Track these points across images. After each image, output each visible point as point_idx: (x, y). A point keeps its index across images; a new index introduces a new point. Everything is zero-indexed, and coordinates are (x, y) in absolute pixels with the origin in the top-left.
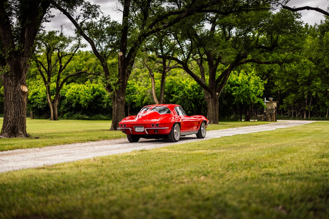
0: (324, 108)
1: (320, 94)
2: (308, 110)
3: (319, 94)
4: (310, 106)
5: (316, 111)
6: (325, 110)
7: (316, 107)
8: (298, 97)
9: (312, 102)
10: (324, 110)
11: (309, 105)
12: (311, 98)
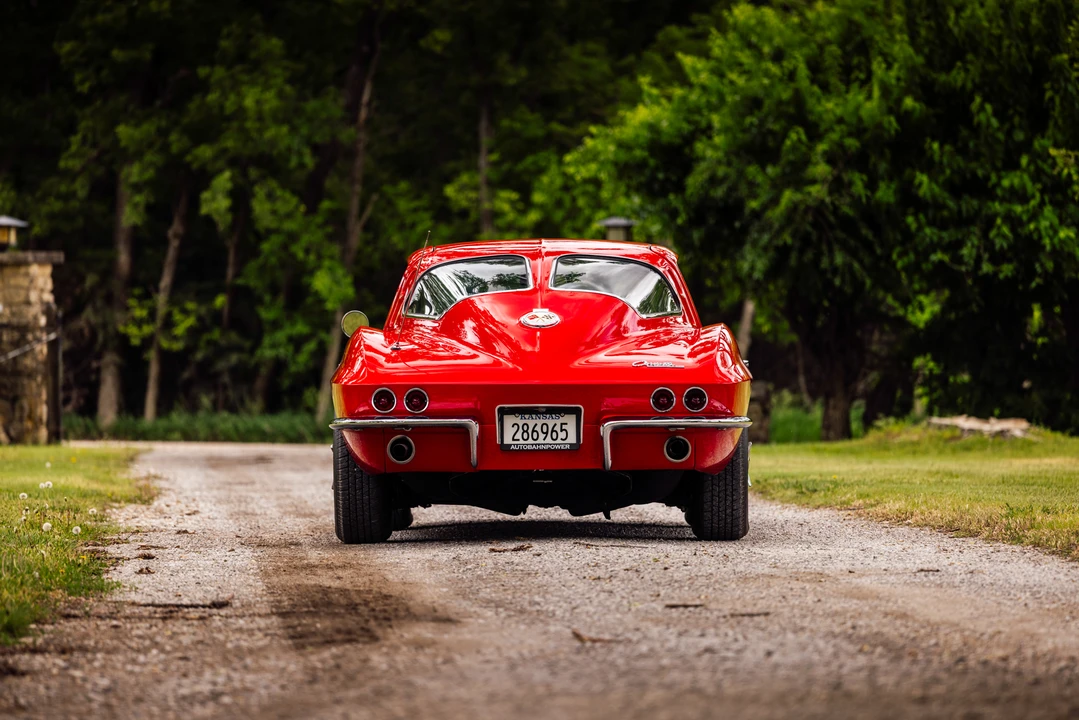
0: (301, 328)
1: (270, 197)
2: (148, 342)
3: (260, 192)
4: (161, 299)
5: (220, 352)
6: (311, 346)
7: (216, 316)
8: (52, 216)
9: (180, 260)
10: (297, 343)
11: (157, 290)
12: (176, 228)
